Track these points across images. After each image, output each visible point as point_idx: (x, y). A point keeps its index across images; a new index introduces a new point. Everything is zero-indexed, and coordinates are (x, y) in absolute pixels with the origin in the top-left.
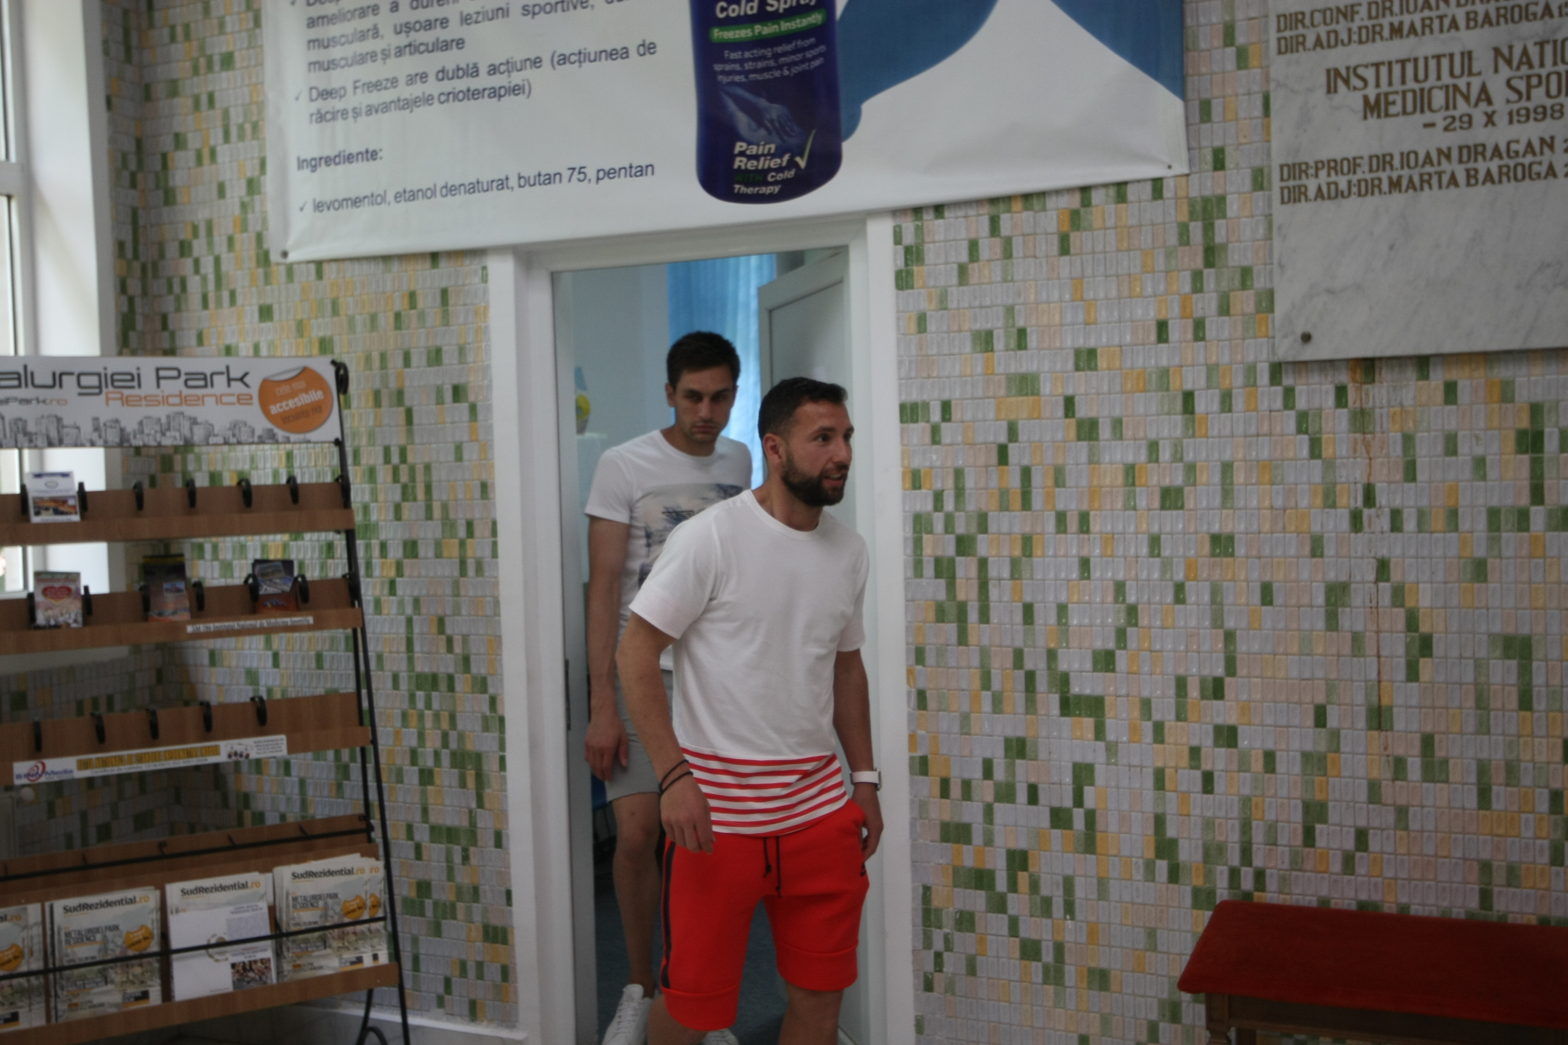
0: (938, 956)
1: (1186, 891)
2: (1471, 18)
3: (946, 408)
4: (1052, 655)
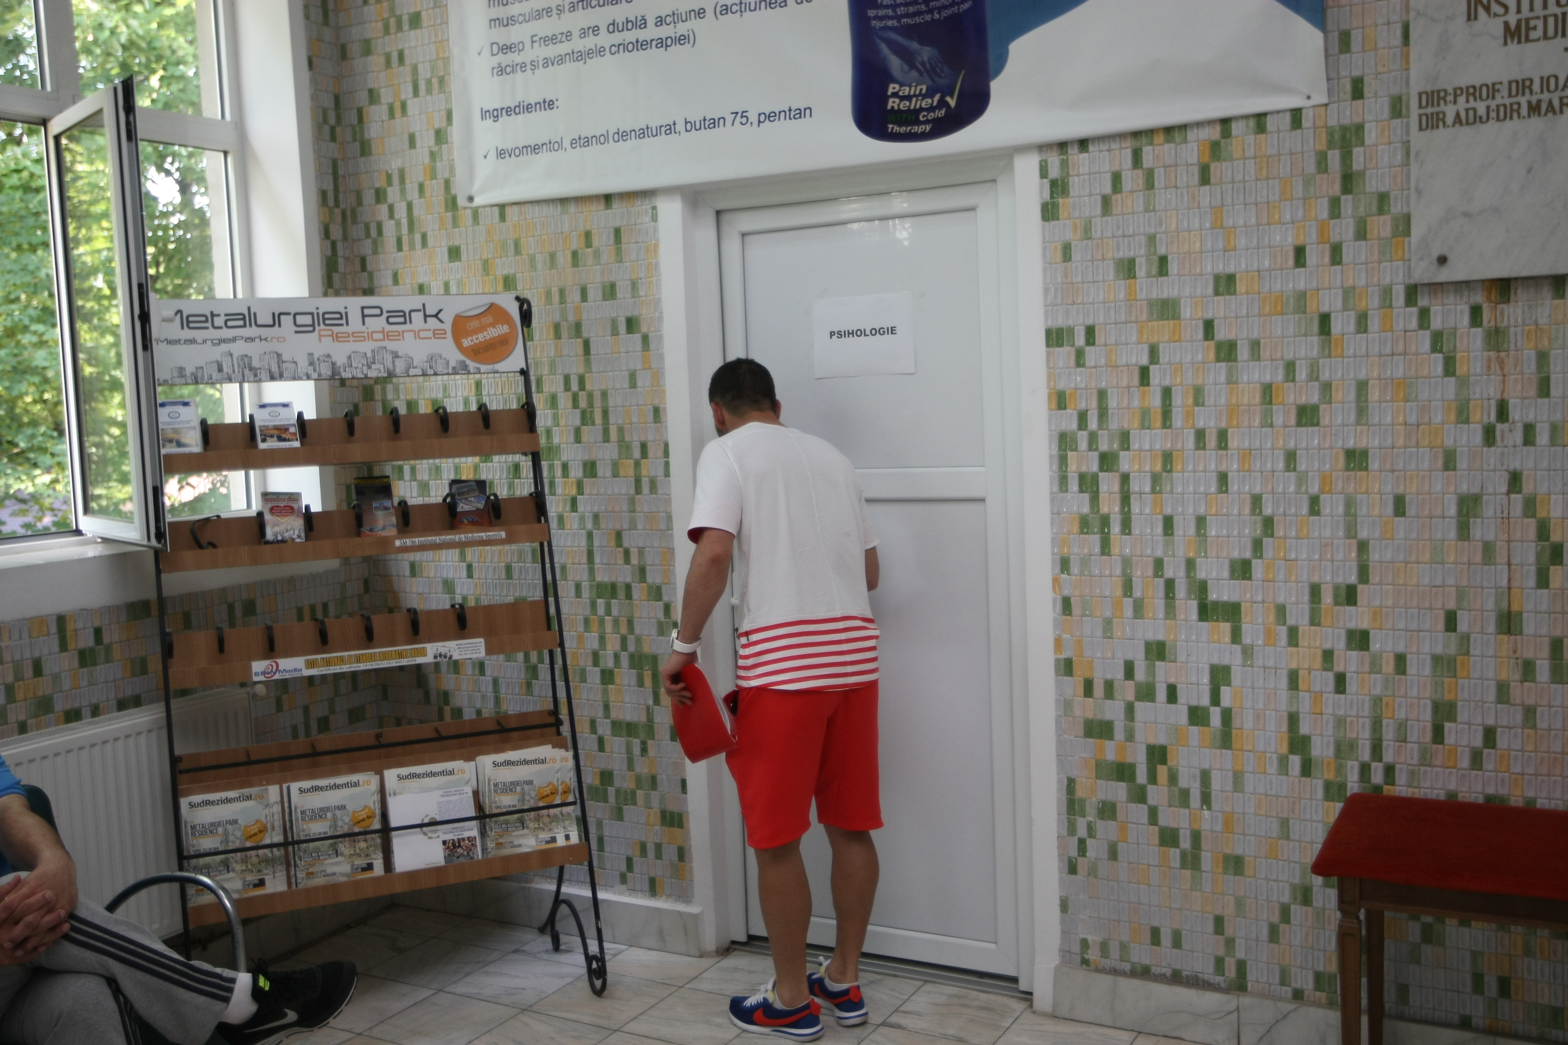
0: (1082, 842)
1: (1318, 784)
3: (1090, 332)
4: (1190, 564)
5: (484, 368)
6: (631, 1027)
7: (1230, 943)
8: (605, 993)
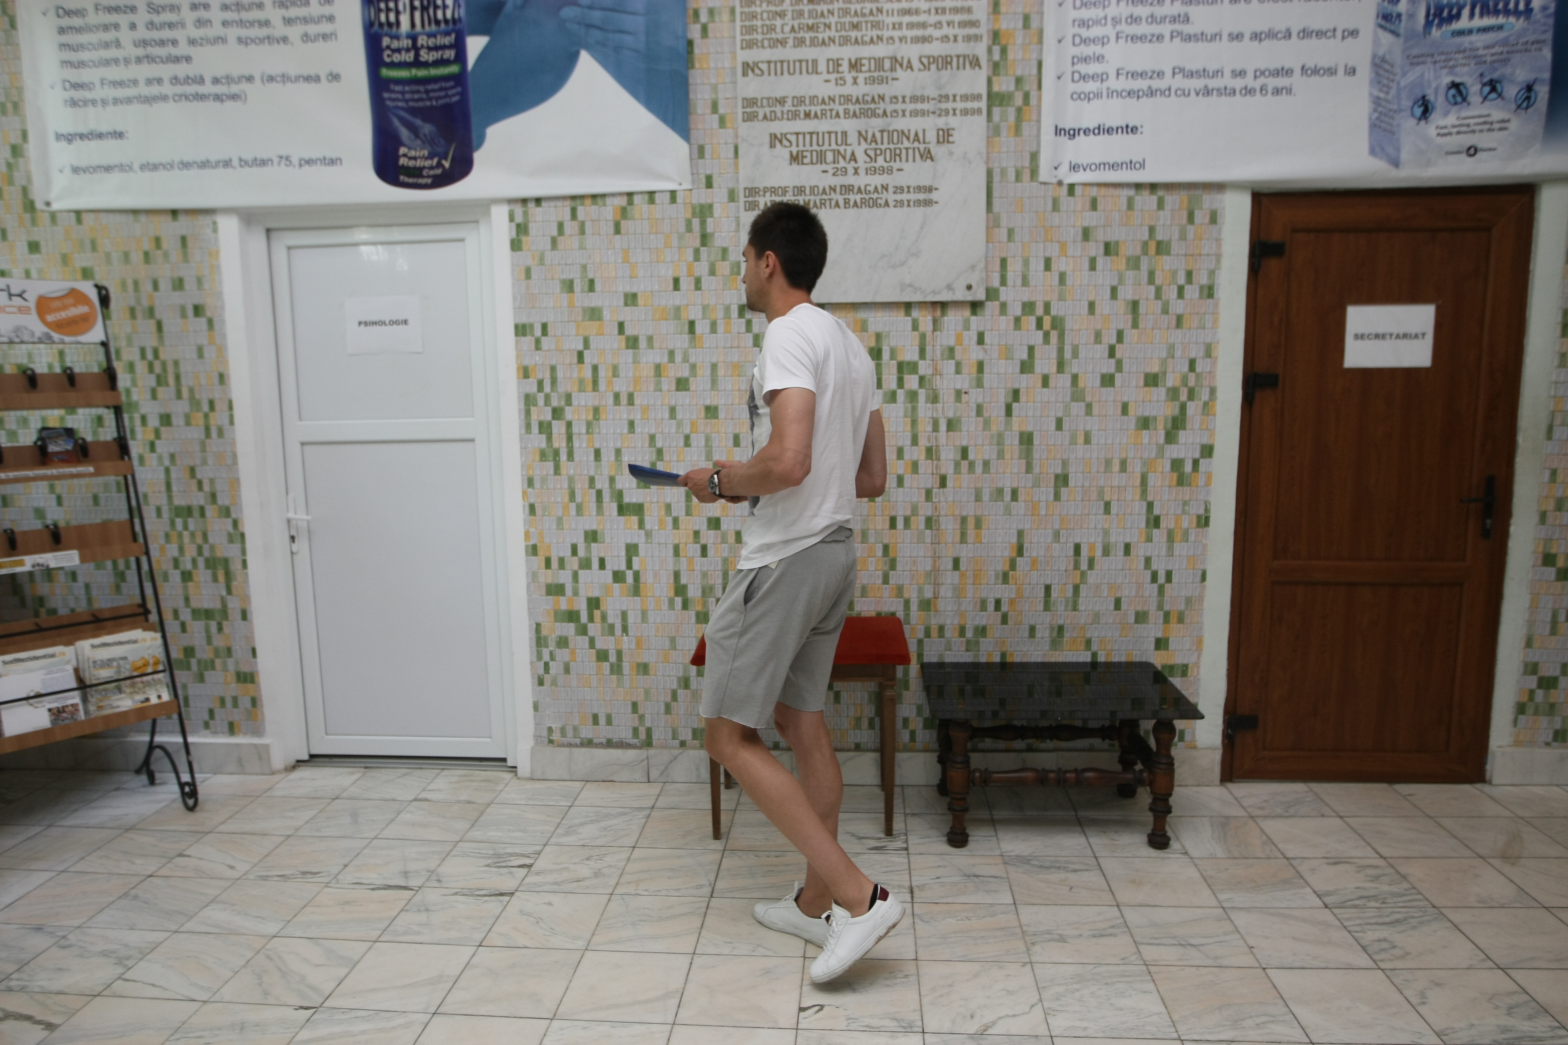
0: (546, 665)
1: (692, 614)
2: (846, 112)
3: (544, 327)
4: (612, 480)
5: (67, 339)
6: (222, 828)
7: (642, 718)
8: (198, 808)
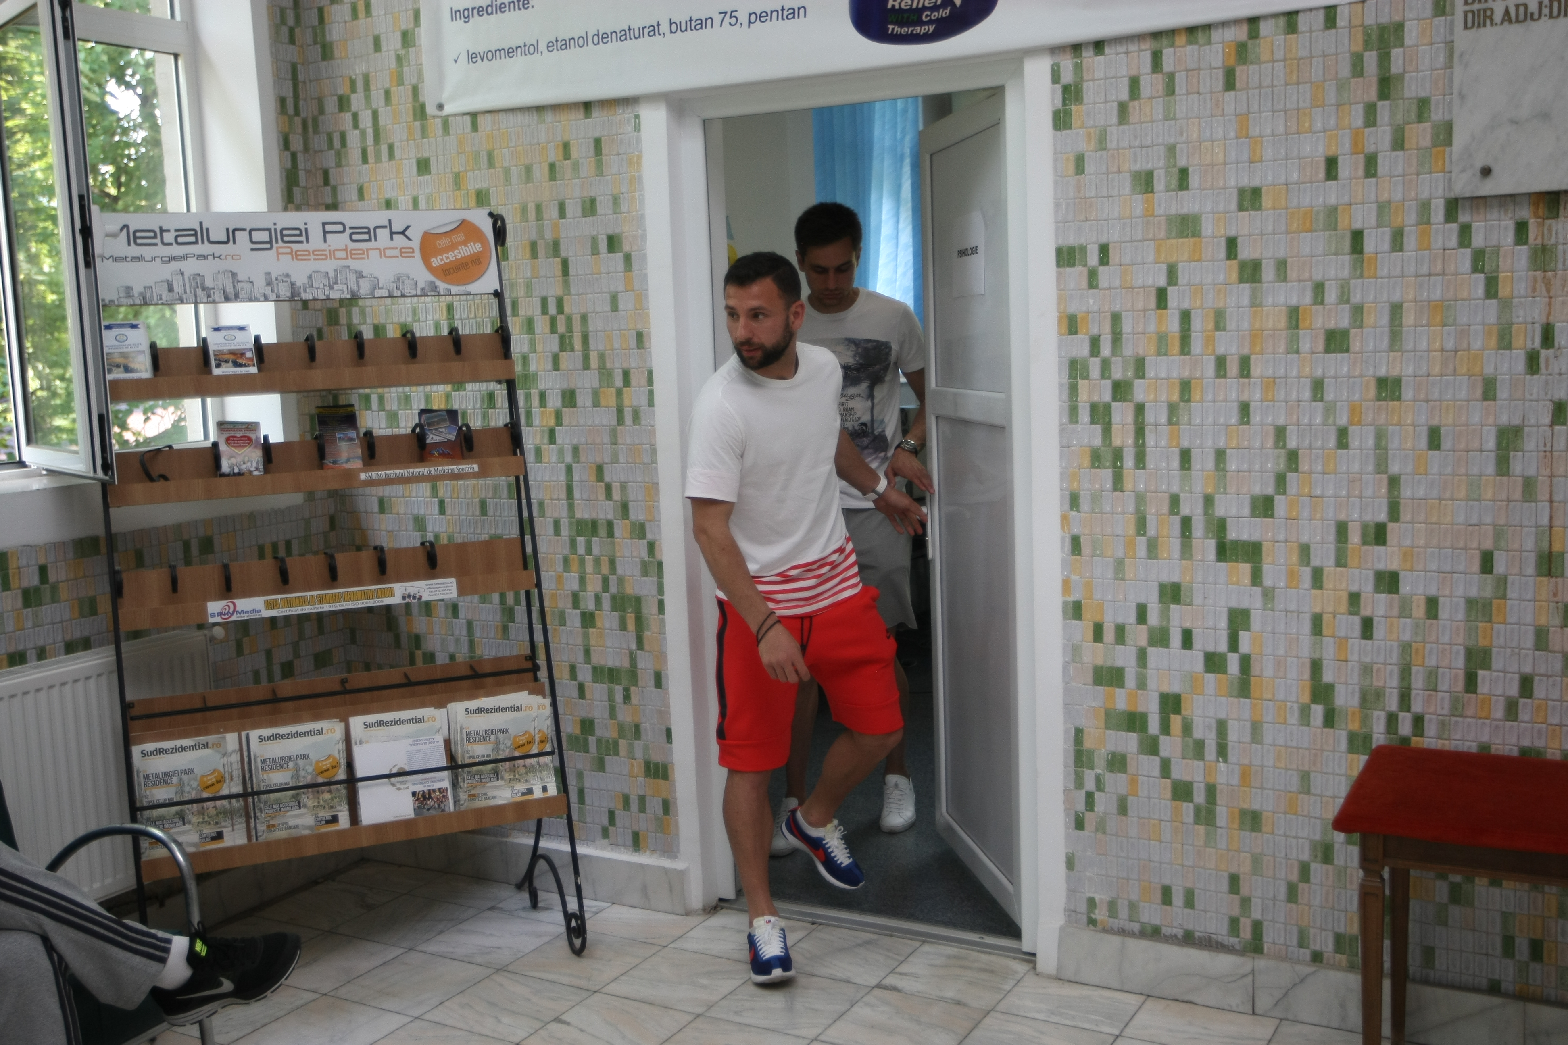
0: (1090, 796)
1: (1341, 735)
3: (1104, 250)
4: (1209, 501)
6: (613, 988)
7: (1246, 902)
8: (585, 952)
